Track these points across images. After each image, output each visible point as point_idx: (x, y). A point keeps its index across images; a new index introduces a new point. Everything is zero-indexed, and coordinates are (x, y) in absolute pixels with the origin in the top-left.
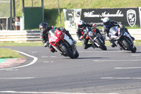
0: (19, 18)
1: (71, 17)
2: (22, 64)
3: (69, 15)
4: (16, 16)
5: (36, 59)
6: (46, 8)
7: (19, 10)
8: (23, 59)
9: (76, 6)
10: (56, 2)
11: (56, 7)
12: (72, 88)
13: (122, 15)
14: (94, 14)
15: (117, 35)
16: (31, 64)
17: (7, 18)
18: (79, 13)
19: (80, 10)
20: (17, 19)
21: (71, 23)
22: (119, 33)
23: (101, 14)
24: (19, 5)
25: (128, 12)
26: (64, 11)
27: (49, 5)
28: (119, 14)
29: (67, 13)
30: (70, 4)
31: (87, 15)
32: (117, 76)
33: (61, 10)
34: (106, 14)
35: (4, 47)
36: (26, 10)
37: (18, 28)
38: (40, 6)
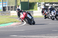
0: (19, 6)
1: (40, 6)
2: (20, 25)
3: (39, 5)
4: (18, 5)
6: (30, 2)
7: (19, 3)
8: (20, 23)
9: (42, 1)
11: (34, 2)
12: (40, 35)
14: (49, 4)
17: (14, 6)
19: (44, 3)
20: (18, 6)
21: (40, 8)
22: (55, 13)
23: (52, 5)
24: (19, 1)
30: (40, 0)
31: (47, 5)
33: (36, 3)
34: (55, 4)
35: (13, 18)
36: (22, 3)
38: (27, 1)
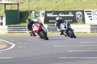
0: (2, 17)
1: (38, 16)
2: (4, 49)
5: (14, 45)
6: (21, 10)
7: (2, 12)
9: (41, 9)
10: (27, 7)
11: (28, 10)
13: (73, 15)
14: (53, 14)
15: (65, 27)
16: (11, 48)
18: (43, 14)
19: (44, 12)
23: (58, 15)
24: (2, 9)
25: (77, 13)
26: (33, 12)
27: (23, 8)
28: (71, 15)
29: (35, 14)
30: (37, 8)
31: (48, 15)
32: (70, 56)
33: (31, 12)
34: (62, 14)
36: (7, 12)
37: (2, 24)
38: (17, 9)
